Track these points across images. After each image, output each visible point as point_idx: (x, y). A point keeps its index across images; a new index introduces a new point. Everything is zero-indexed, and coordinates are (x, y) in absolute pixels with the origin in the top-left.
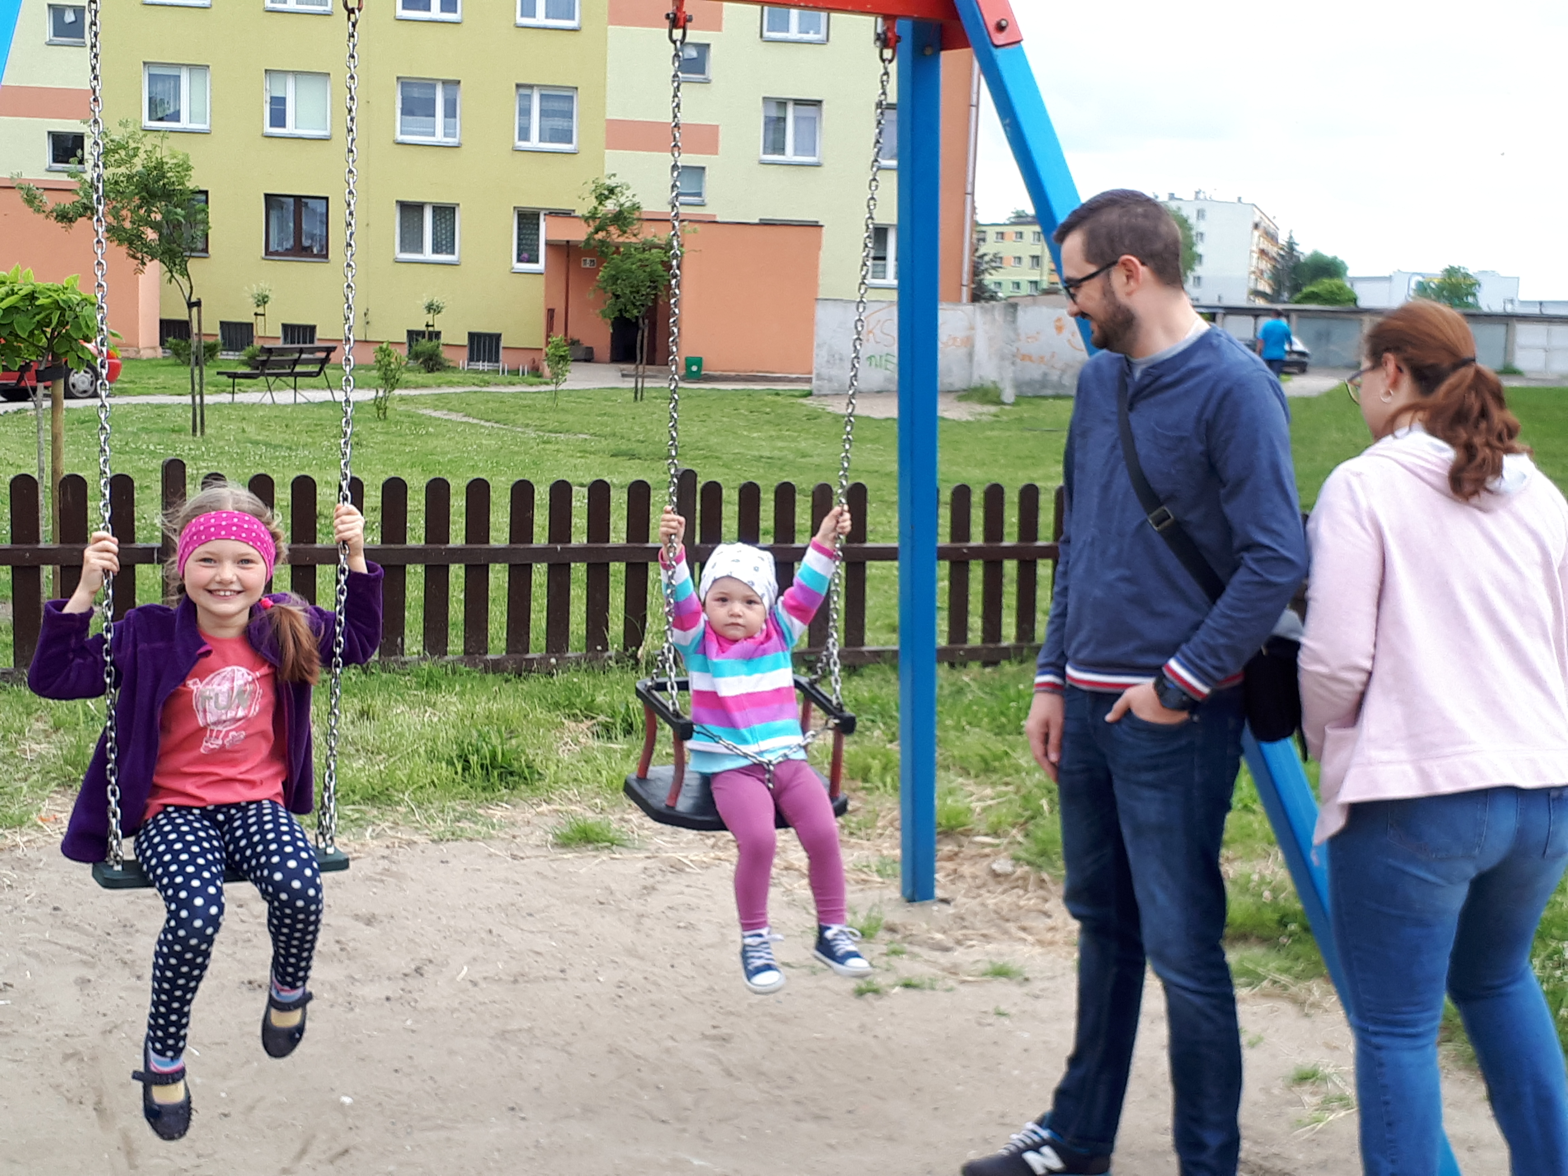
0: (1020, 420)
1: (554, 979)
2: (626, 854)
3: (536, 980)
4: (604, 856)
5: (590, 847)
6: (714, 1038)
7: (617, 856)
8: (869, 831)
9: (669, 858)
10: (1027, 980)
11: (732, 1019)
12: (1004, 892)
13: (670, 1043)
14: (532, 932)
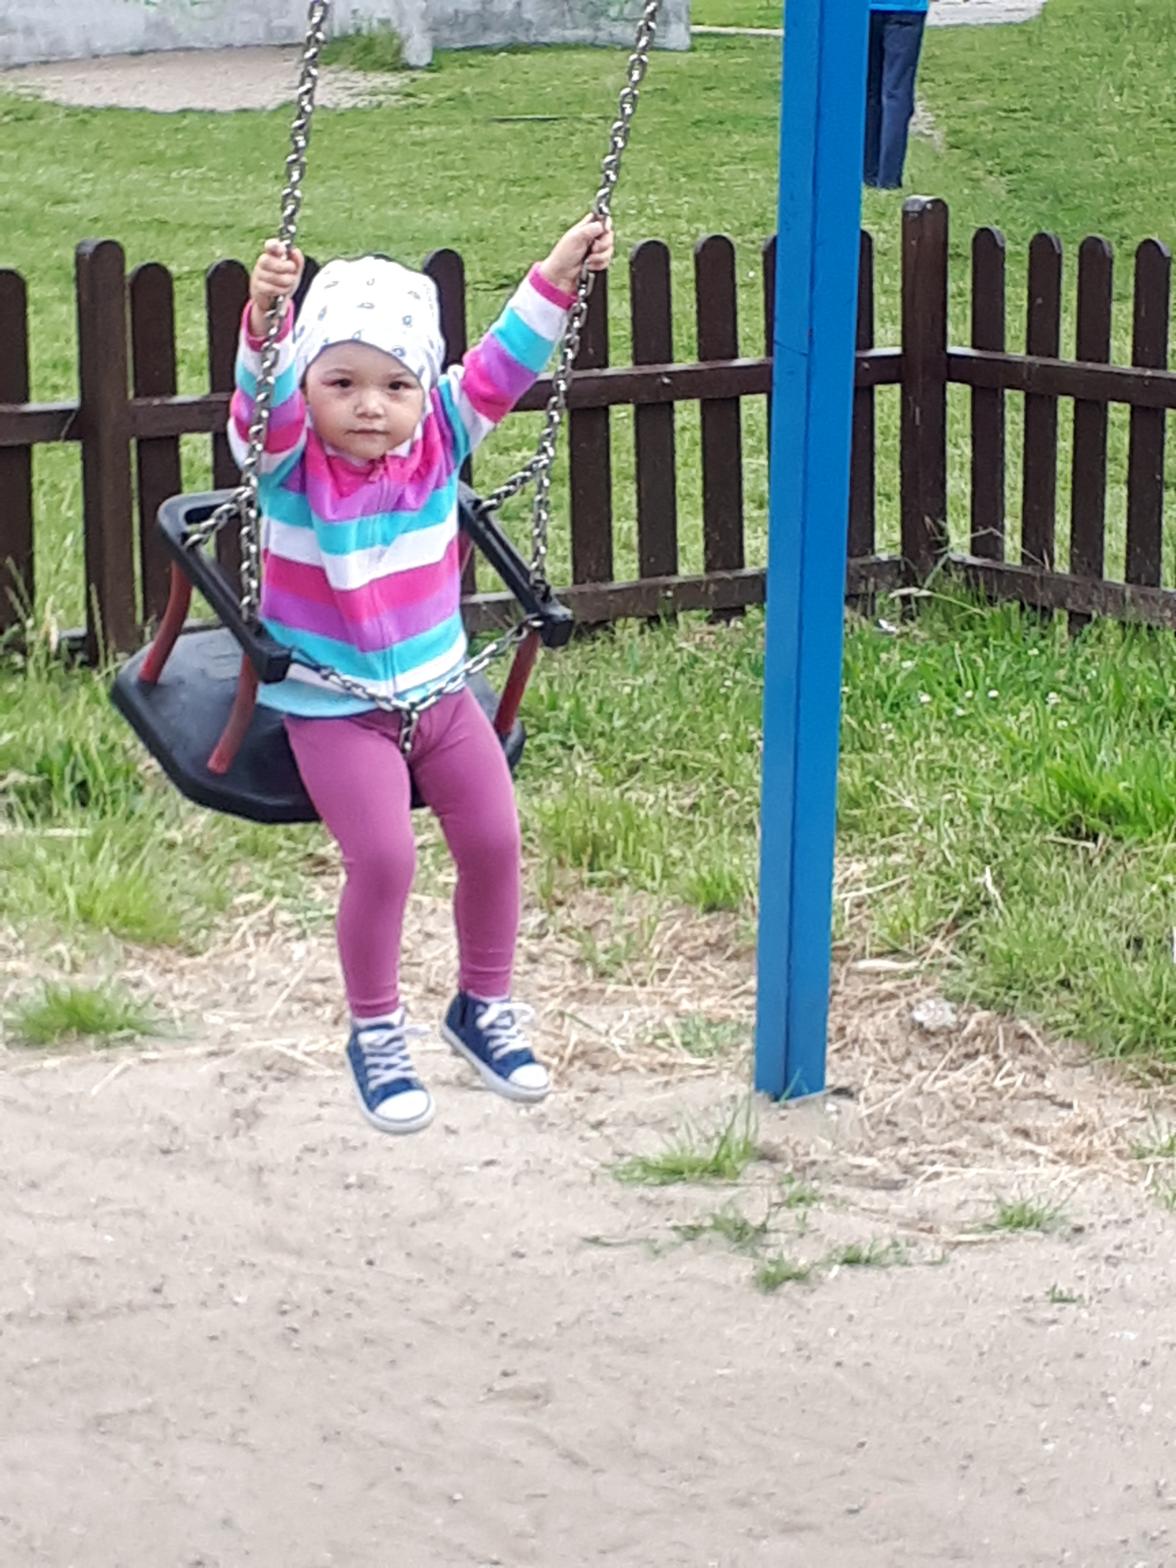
0: (461, 100)
1: (145, 1307)
2: (167, 1051)
3: (111, 1312)
4: (126, 1057)
5: (91, 1040)
6: (515, 1395)
7: (151, 1055)
8: (638, 966)
9: (259, 1051)
10: (1079, 1230)
11: (534, 1356)
12: (954, 1066)
13: (436, 1414)
14: (54, 1220)
